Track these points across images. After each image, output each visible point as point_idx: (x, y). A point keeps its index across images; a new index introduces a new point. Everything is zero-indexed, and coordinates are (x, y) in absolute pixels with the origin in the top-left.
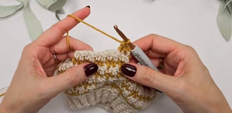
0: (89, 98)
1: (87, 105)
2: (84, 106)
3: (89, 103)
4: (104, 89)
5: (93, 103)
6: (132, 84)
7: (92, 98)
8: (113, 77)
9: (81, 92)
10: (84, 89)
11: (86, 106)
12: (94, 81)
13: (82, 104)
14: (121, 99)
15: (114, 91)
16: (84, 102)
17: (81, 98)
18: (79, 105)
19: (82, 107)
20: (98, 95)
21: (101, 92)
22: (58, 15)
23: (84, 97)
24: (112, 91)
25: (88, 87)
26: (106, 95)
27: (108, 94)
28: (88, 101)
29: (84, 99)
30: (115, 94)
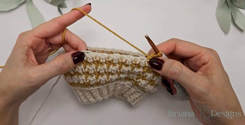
0: (102, 92)
1: (100, 98)
2: (96, 99)
3: (102, 97)
4: (117, 82)
5: (106, 97)
6: (149, 73)
7: (105, 92)
8: (127, 66)
9: (92, 82)
10: (95, 79)
11: (98, 99)
12: (106, 71)
13: (94, 98)
14: (136, 89)
15: (128, 83)
16: (97, 96)
17: (93, 91)
18: (91, 99)
19: (95, 101)
20: (111, 89)
21: (114, 86)
22: (61, 9)
23: (96, 90)
24: (125, 84)
25: (100, 78)
26: (119, 87)
27: (121, 87)
28: (100, 94)
29: (96, 91)
30: (128, 86)
